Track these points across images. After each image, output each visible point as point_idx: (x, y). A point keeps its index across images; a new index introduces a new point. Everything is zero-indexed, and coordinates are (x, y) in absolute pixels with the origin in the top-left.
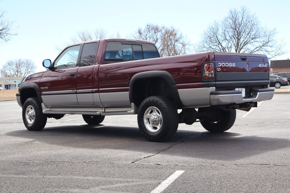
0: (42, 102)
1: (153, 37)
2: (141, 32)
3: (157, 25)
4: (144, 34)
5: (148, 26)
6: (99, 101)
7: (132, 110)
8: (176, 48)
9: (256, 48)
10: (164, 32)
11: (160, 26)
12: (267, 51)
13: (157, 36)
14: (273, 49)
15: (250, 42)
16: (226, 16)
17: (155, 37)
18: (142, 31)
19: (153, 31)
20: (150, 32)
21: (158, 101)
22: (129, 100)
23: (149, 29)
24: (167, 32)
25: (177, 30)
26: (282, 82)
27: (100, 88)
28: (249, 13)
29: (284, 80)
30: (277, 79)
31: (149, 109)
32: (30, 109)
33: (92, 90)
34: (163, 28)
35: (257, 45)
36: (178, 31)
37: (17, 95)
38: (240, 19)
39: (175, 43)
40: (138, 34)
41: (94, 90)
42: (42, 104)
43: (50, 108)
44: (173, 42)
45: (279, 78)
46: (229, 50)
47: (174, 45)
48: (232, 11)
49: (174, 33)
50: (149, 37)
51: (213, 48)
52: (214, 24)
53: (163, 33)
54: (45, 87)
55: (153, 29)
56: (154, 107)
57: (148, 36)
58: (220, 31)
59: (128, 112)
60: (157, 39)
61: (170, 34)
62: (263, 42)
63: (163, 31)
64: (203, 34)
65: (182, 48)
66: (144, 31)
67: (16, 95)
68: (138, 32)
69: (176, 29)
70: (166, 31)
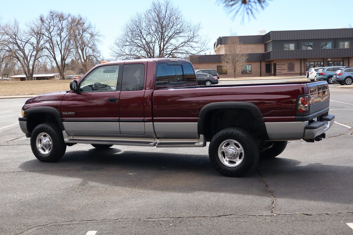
0: (64, 129)
1: (58, 26)
2: (43, 20)
3: (62, 12)
4: (47, 22)
5: (51, 13)
6: (152, 130)
7: (201, 142)
8: (84, 39)
9: (182, 43)
10: (71, 21)
11: (66, 13)
12: (193, 47)
13: (62, 25)
14: (199, 45)
15: (174, 37)
16: (148, 9)
17: (60, 26)
18: (45, 18)
19: (58, 19)
20: (53, 20)
21: (238, 133)
22: (197, 131)
23: (52, 16)
24: (73, 21)
25: (85, 19)
26: (212, 80)
27: (155, 117)
28: (172, 5)
29: (215, 79)
30: (208, 77)
31: (225, 142)
32: (42, 137)
33: (143, 118)
34: (69, 15)
35: (182, 40)
36: (87, 20)
37: (20, 119)
38: (164, 12)
39: (83, 33)
40: (40, 21)
41: (145, 118)
42: (64, 132)
43: (73, 136)
44: (81, 32)
45: (210, 76)
46: (153, 45)
47: (82, 35)
48: (154, 3)
49: (81, 21)
50: (53, 25)
51: (135, 43)
52: (137, 17)
53: (69, 22)
54: (70, 113)
55: (58, 17)
56: (232, 140)
57: (51, 24)
58: (144, 25)
59: (195, 144)
60: (62, 28)
61: (77, 23)
62: (187, 38)
63: (70, 19)
64: (125, 26)
65: (90, 39)
66: (47, 19)
67: (18, 119)
68: (39, 19)
69: (83, 17)
70: (73, 19)
